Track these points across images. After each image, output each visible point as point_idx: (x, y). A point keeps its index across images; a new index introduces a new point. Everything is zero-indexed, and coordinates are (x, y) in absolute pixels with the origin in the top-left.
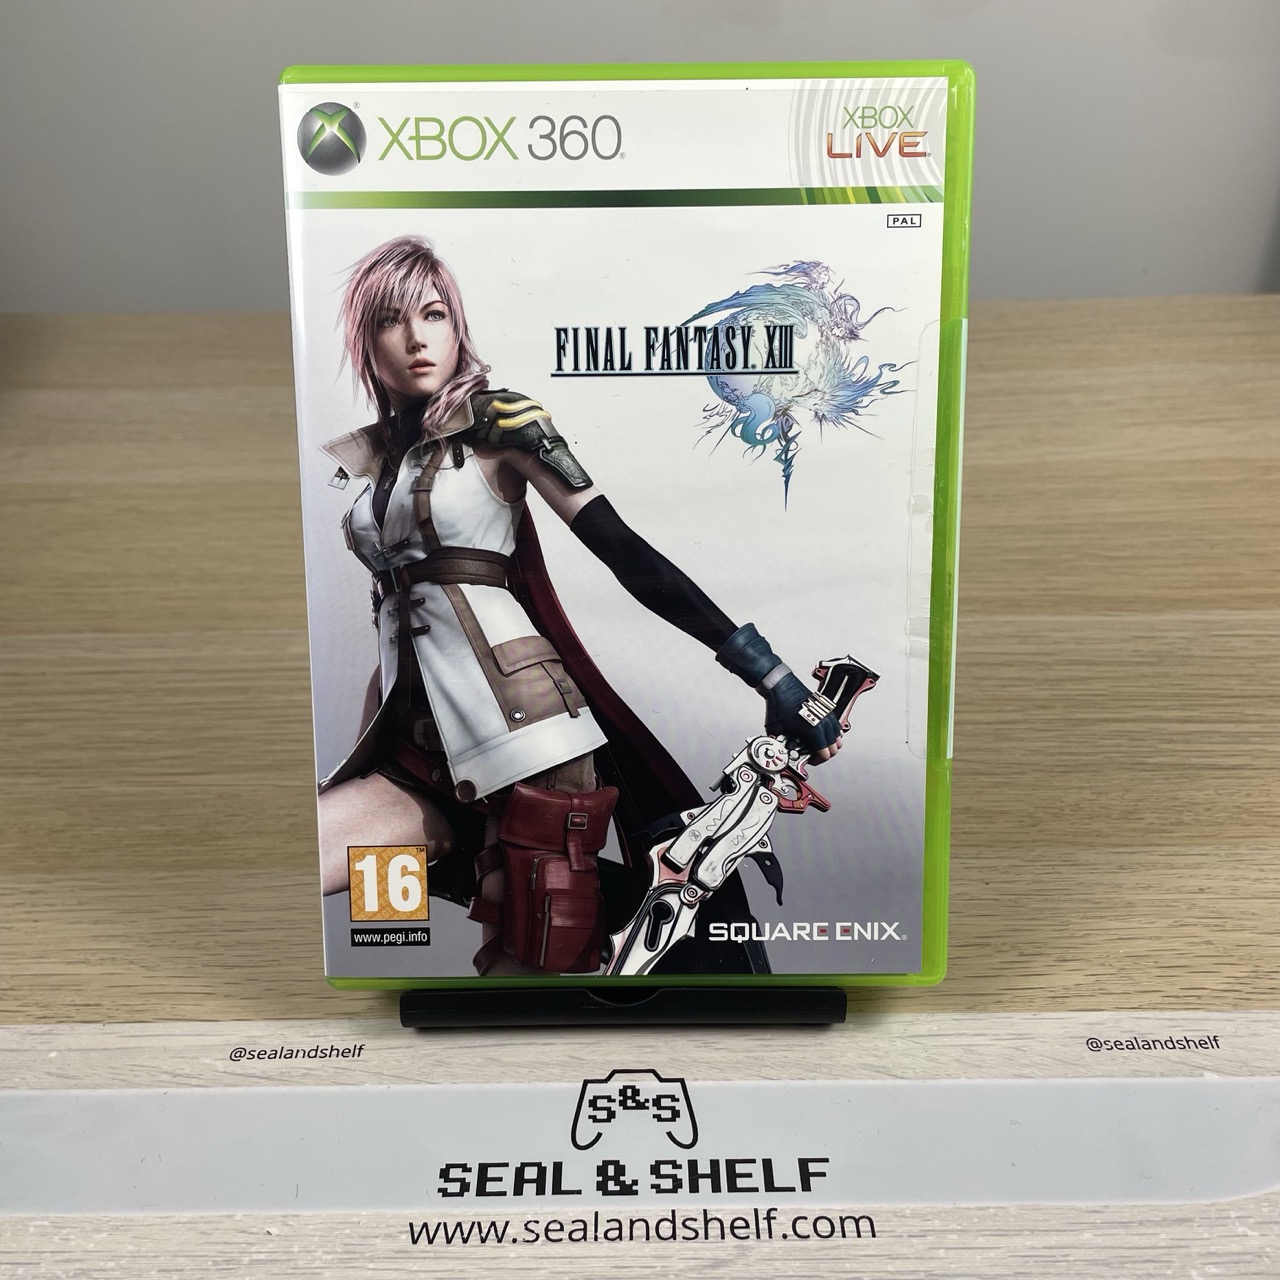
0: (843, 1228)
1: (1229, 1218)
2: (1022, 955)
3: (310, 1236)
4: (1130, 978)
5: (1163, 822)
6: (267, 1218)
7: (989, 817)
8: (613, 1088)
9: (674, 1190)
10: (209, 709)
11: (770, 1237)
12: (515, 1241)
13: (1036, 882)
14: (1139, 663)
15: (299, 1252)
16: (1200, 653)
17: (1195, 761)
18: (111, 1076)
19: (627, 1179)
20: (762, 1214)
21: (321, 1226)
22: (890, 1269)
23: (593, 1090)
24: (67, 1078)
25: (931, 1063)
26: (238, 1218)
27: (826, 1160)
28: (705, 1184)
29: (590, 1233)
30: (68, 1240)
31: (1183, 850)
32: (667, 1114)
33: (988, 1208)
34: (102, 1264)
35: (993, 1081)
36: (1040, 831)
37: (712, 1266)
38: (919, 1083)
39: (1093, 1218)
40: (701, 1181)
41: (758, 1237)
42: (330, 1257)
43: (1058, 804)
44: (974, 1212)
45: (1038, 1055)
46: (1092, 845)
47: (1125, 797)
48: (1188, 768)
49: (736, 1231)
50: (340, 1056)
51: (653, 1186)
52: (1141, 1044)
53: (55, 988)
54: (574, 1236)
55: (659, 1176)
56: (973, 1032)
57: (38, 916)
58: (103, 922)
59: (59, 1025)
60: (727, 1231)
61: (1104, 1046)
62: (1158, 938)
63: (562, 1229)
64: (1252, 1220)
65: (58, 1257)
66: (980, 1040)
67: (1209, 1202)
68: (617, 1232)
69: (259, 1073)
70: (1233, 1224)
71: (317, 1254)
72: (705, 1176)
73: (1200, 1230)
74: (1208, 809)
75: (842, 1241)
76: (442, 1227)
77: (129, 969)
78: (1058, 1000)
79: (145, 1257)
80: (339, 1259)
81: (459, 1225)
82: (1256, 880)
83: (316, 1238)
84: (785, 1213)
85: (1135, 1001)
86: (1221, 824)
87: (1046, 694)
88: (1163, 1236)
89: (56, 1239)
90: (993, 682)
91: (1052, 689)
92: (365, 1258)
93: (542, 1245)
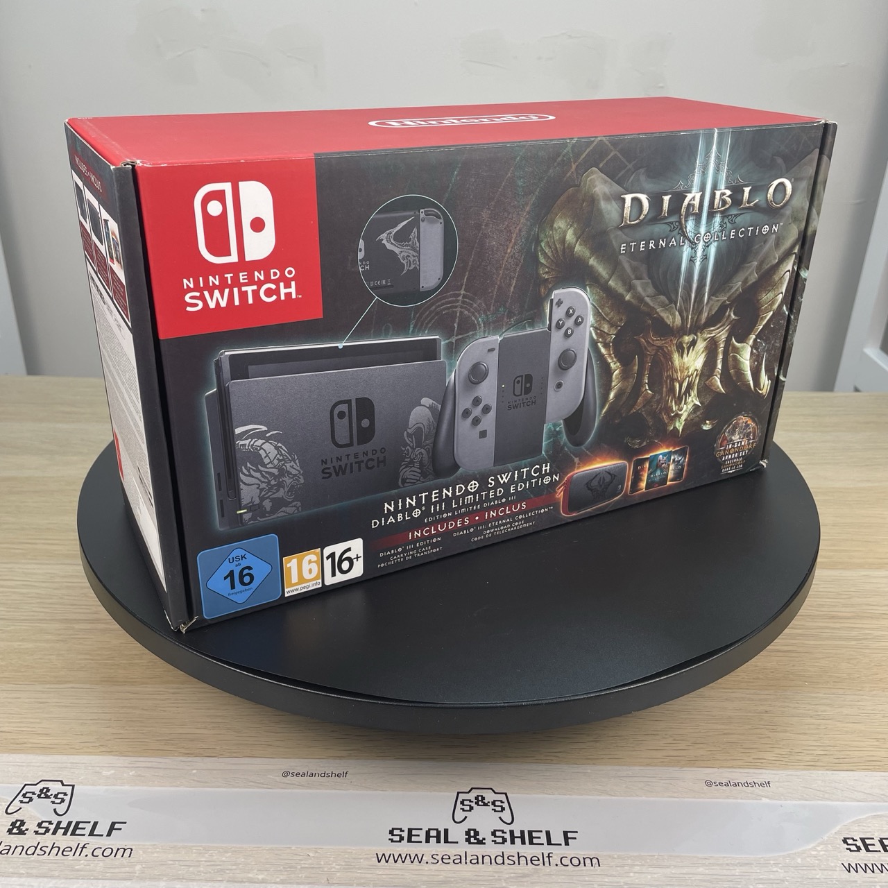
0: (584, 862)
1: (769, 864)
2: (675, 740)
3: (329, 857)
4: (728, 753)
6: (308, 849)
8: (472, 796)
9: (503, 843)
11: (550, 865)
12: (427, 863)
15: (324, 864)
18: (224, 782)
19: (480, 837)
20: (546, 855)
21: (333, 853)
22: (606, 880)
23: (461, 797)
24: (203, 783)
25: (629, 790)
26: (293, 849)
27: (577, 832)
28: (518, 841)
29: (463, 861)
30: (213, 856)
31: (758, 692)
32: (499, 809)
33: (655, 856)
34: (230, 867)
35: (659, 799)
37: (522, 877)
38: (622, 798)
39: (704, 861)
40: (516, 839)
41: (544, 865)
42: (339, 867)
44: (647, 857)
45: (681, 787)
49: (533, 862)
50: (337, 777)
51: (493, 841)
52: (732, 784)
53: (191, 740)
54: (455, 861)
55: (495, 837)
56: (649, 776)
57: (179, 705)
58: (212, 709)
60: (529, 862)
61: (714, 784)
62: (744, 734)
63: (449, 858)
64: (780, 865)
65: (208, 864)
66: (653, 780)
67: (760, 856)
68: (476, 860)
69: (297, 784)
70: (772, 866)
71: (333, 865)
72: (518, 837)
73: (756, 869)
74: (773, 672)
75: (584, 868)
76: (392, 855)
77: (227, 732)
78: (692, 762)
80: (344, 868)
81: (400, 855)
82: (795, 708)
83: (331, 859)
84: (557, 854)
86: (778, 679)
88: (737, 871)
89: (206, 855)
92: (356, 868)
93: (441, 864)
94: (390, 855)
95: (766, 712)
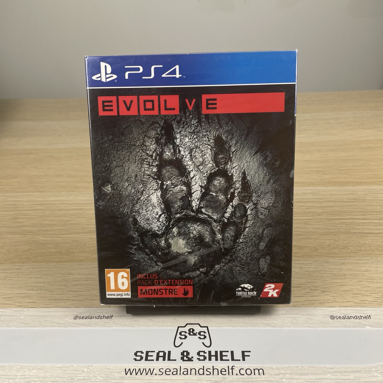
0: (254, 372)
1: (372, 371)
2: (311, 290)
3: (96, 372)
4: (344, 297)
5: (355, 250)
6: (83, 366)
7: (302, 248)
8: (186, 329)
9: (204, 360)
10: (71, 215)
11: (232, 375)
12: (156, 374)
13: (316, 268)
14: (349, 202)
15: (92, 377)
16: (368, 199)
17: (365, 231)
18: (39, 324)
19: (190, 356)
20: (230, 368)
21: (98, 369)
23: (180, 330)
24: (26, 324)
25: (283, 323)
26: (74, 366)
27: (250, 352)
28: (213, 358)
29: (179, 373)
30: (25, 372)
31: (361, 258)
32: (203, 337)
33: (299, 367)
34: (34, 379)
35: (301, 328)
36: (317, 253)
38: (279, 328)
39: (330, 370)
40: (212, 357)
41: (229, 374)
42: (101, 378)
43: (323, 244)
44: (294, 368)
45: (315, 320)
46: (333, 257)
47: (344, 242)
48: (363, 234)
49: (222, 372)
50: (106, 319)
51: (198, 359)
52: (347, 317)
53: (24, 297)
54: (174, 373)
55: (200, 356)
56: (295, 313)
57: (19, 276)
58: (38, 278)
59: (24, 308)
60: (220, 372)
61: (336, 318)
62: (353, 285)
63: (170, 371)
64: (379, 372)
65: (22, 377)
66: (298, 316)
67: (366, 366)
68: (187, 372)
69: (82, 324)
70: (374, 372)
71: (98, 377)
72: (213, 356)
73: (364, 374)
74: (369, 246)
75: (254, 376)
76: (134, 370)
77: (45, 292)
78: (322, 304)
79: (47, 377)
80: (104, 379)
81: (140, 369)
83: (97, 373)
84: (237, 367)
85: (345, 304)
86: (373, 251)
87: (320, 211)
88: (352, 376)
89: (22, 372)
90: (304, 207)
91: (322, 210)
92: (111, 379)
93: (164, 376)
94: (134, 369)
95: (367, 271)
